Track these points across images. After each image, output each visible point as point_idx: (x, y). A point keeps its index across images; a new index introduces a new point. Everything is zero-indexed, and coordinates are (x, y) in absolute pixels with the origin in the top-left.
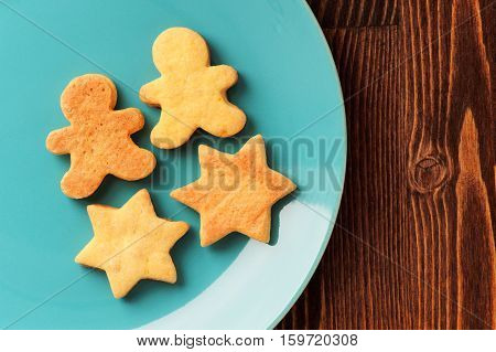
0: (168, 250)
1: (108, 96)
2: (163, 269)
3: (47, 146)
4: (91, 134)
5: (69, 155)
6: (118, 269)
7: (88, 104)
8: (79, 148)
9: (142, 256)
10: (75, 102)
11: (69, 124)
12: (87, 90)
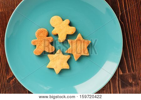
0: (66, 62)
1: (46, 34)
2: (66, 66)
3: (31, 43)
4: (41, 41)
5: (36, 46)
6: (56, 68)
7: (42, 35)
8: (38, 44)
9: (61, 64)
10: (39, 34)
11: (37, 39)
12: (41, 32)
